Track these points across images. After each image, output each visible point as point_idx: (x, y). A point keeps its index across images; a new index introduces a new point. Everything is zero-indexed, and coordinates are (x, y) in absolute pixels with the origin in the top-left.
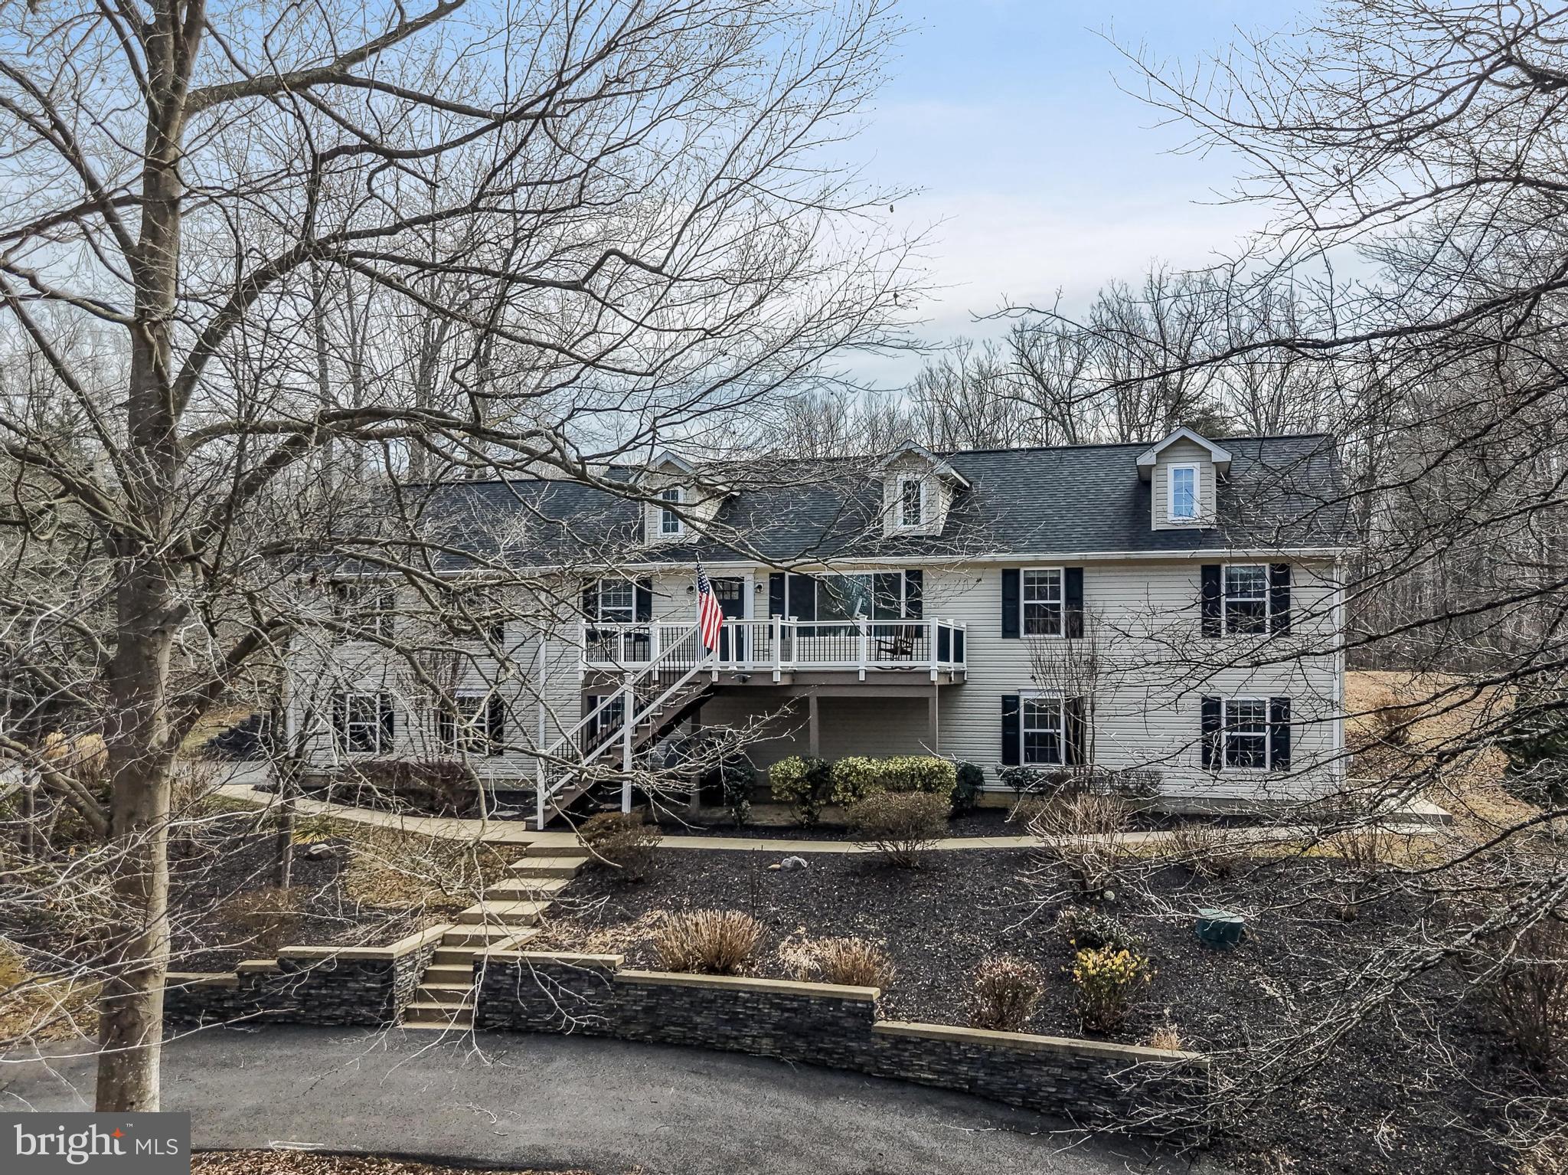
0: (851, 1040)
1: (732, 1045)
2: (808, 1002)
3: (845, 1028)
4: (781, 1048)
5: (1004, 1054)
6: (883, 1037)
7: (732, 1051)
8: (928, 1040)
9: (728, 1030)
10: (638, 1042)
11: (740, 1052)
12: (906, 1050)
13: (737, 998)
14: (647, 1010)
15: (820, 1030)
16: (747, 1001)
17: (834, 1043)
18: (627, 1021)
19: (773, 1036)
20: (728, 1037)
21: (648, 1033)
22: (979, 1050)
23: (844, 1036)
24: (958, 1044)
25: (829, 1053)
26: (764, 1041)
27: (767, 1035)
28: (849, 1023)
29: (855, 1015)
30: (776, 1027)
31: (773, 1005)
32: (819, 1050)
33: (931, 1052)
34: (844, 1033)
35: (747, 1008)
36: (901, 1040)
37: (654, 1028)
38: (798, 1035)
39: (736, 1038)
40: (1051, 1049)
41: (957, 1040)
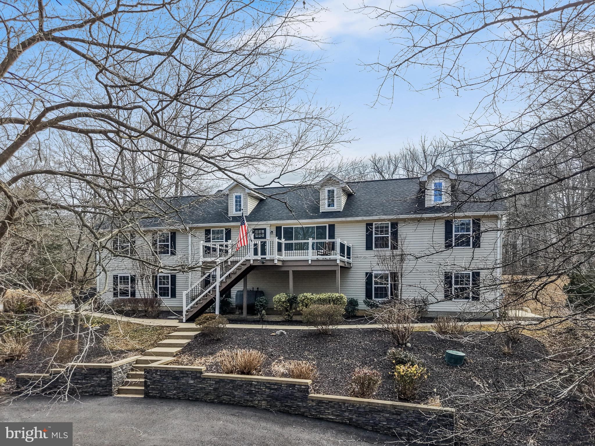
0: (299, 402)
1: (250, 404)
2: (281, 386)
3: (296, 397)
4: (270, 405)
5: (364, 408)
6: (313, 401)
7: (250, 406)
8: (332, 402)
9: (248, 397)
10: (211, 402)
11: (253, 407)
12: (322, 406)
13: (251, 384)
14: (215, 389)
15: (286, 398)
16: (256, 385)
17: (291, 403)
18: (207, 394)
19: (266, 400)
20: (248, 400)
21: (216, 399)
22: (353, 406)
23: (296, 400)
24: (344, 404)
25: (290, 407)
26: (263, 402)
27: (264, 400)
28: (298, 394)
29: (301, 391)
30: (268, 396)
31: (267, 387)
32: (286, 406)
33: (333, 407)
34: (296, 399)
35: (255, 388)
36: (320, 402)
37: (218, 397)
38: (277, 400)
39: (251, 401)
40: (385, 406)
41: (344, 402)
